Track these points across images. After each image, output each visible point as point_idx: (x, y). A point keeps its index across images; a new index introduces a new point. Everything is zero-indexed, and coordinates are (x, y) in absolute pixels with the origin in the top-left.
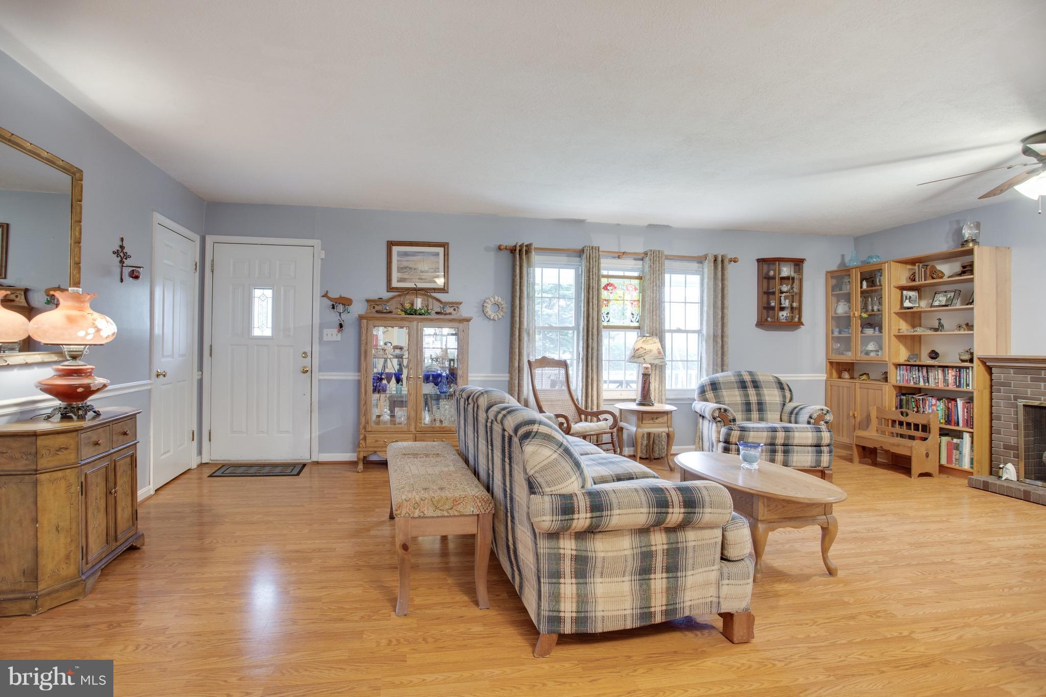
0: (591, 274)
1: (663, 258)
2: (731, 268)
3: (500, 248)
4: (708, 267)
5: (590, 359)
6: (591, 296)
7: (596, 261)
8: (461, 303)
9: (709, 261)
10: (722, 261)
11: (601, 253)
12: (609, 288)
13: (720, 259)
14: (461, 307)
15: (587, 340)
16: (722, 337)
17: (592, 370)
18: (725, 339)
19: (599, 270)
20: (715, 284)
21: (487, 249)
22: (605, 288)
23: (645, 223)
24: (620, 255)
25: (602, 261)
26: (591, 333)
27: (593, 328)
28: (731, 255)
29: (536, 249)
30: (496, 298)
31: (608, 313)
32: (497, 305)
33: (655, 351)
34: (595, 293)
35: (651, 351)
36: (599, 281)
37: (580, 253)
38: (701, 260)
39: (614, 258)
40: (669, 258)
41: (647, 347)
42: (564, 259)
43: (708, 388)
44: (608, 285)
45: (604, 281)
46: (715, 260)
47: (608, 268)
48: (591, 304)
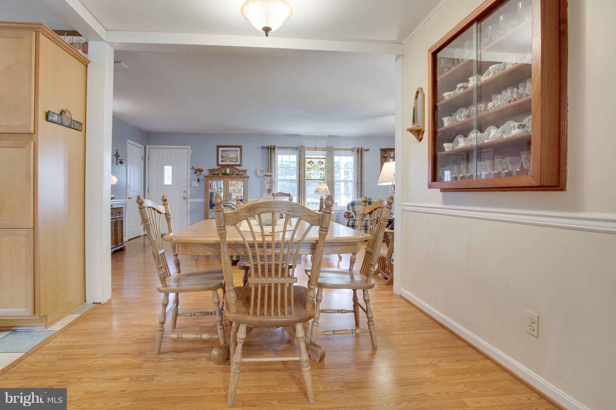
0: (301, 157)
1: (334, 150)
2: (365, 153)
3: (263, 148)
4: (355, 153)
5: (300, 193)
6: (301, 167)
7: (303, 152)
8: (247, 170)
9: (355, 151)
10: (361, 151)
11: (305, 148)
12: (310, 163)
13: (360, 150)
14: (247, 172)
15: (299, 185)
16: (361, 184)
17: (301, 197)
18: (362, 184)
19: (304, 156)
20: (358, 161)
21: (258, 148)
22: (309, 163)
23: (327, 135)
24: (316, 149)
25: (306, 152)
26: (301, 182)
27: (301, 180)
28: (365, 148)
29: (278, 147)
30: (261, 168)
31: (310, 174)
32: (261, 170)
33: (324, 189)
34: (303, 165)
35: (322, 189)
36: (304, 160)
37: (297, 148)
38: (352, 150)
39: (313, 150)
40: (335, 149)
41: (321, 187)
42: (291, 151)
43: (350, 205)
44: (310, 162)
45: (307, 160)
46: (358, 151)
47: (309, 155)
48: (301, 170)
